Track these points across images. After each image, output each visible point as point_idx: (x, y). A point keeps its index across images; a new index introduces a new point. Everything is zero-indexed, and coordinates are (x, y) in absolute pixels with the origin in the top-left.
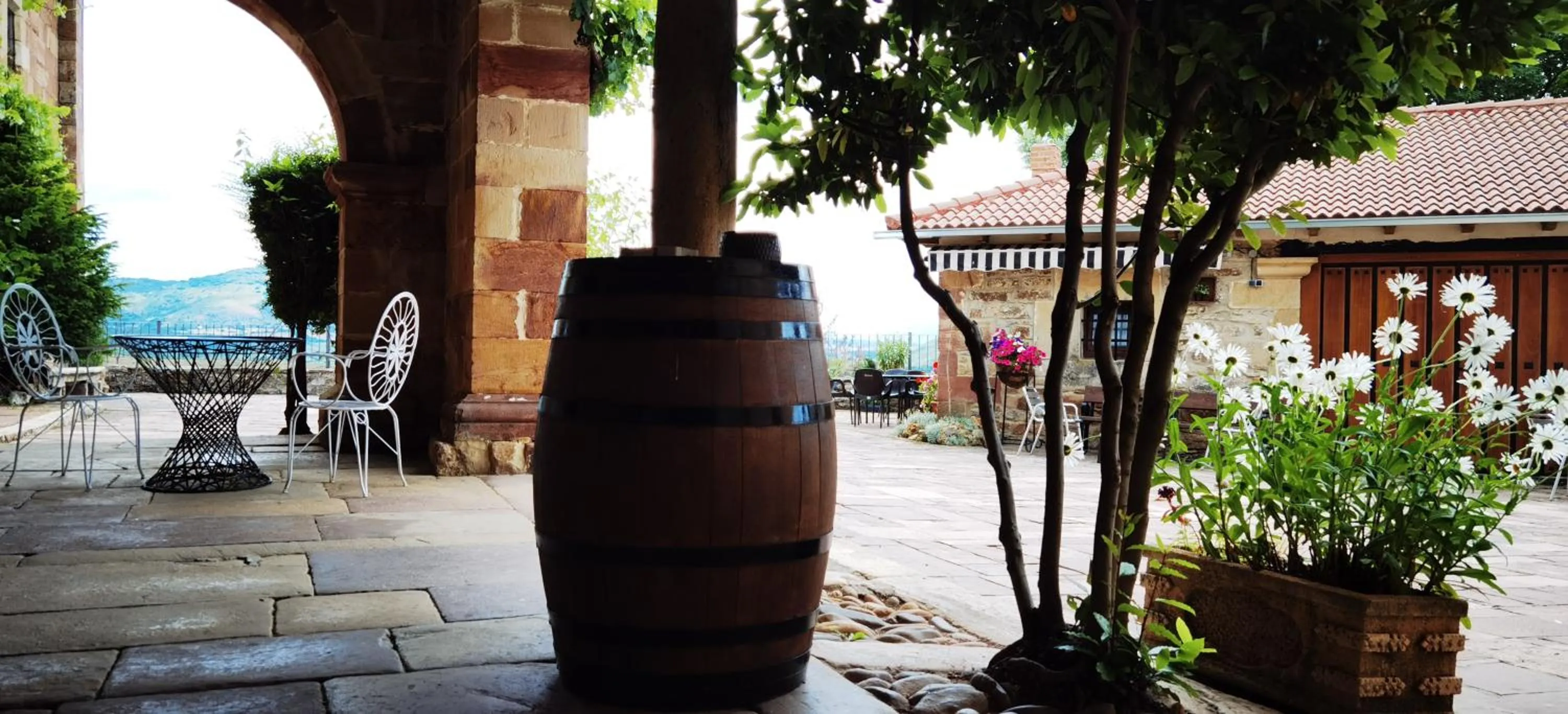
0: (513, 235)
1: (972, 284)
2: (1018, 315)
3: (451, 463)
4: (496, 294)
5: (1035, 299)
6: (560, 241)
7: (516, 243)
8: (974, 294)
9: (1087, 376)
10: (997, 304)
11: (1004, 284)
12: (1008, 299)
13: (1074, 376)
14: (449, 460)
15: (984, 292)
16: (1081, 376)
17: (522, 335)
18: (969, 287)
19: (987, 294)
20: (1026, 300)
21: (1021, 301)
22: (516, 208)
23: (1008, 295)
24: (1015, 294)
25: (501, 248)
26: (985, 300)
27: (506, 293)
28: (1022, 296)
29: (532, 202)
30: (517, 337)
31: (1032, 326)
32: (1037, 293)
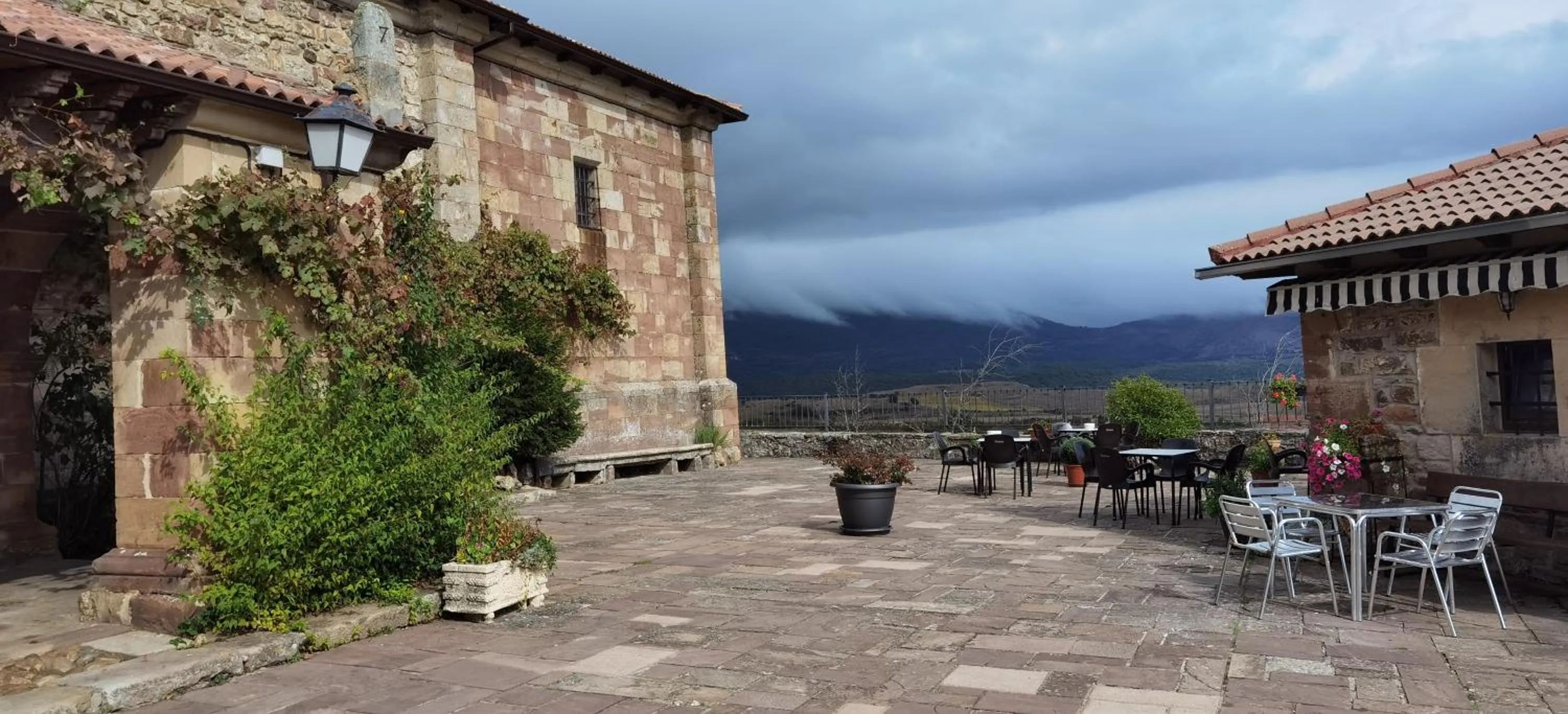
0: (138, 404)
1: (1339, 328)
2: (1398, 370)
3: (88, 611)
4: (129, 457)
5: (1416, 345)
6: (171, 405)
7: (140, 410)
8: (1344, 342)
9: (1495, 460)
10: (1371, 354)
11: (1377, 325)
12: (1384, 346)
13: (1478, 460)
14: (86, 608)
15: (1354, 338)
16: (1488, 460)
17: (149, 495)
18: (1335, 332)
19: (1358, 341)
20: (1405, 348)
21: (1401, 348)
22: (139, 377)
23: (1383, 340)
24: (1393, 338)
25: (132, 415)
26: (1357, 349)
27: (136, 456)
28: (1400, 341)
29: (150, 372)
30: (144, 496)
31: (1417, 384)
32: (1417, 337)
